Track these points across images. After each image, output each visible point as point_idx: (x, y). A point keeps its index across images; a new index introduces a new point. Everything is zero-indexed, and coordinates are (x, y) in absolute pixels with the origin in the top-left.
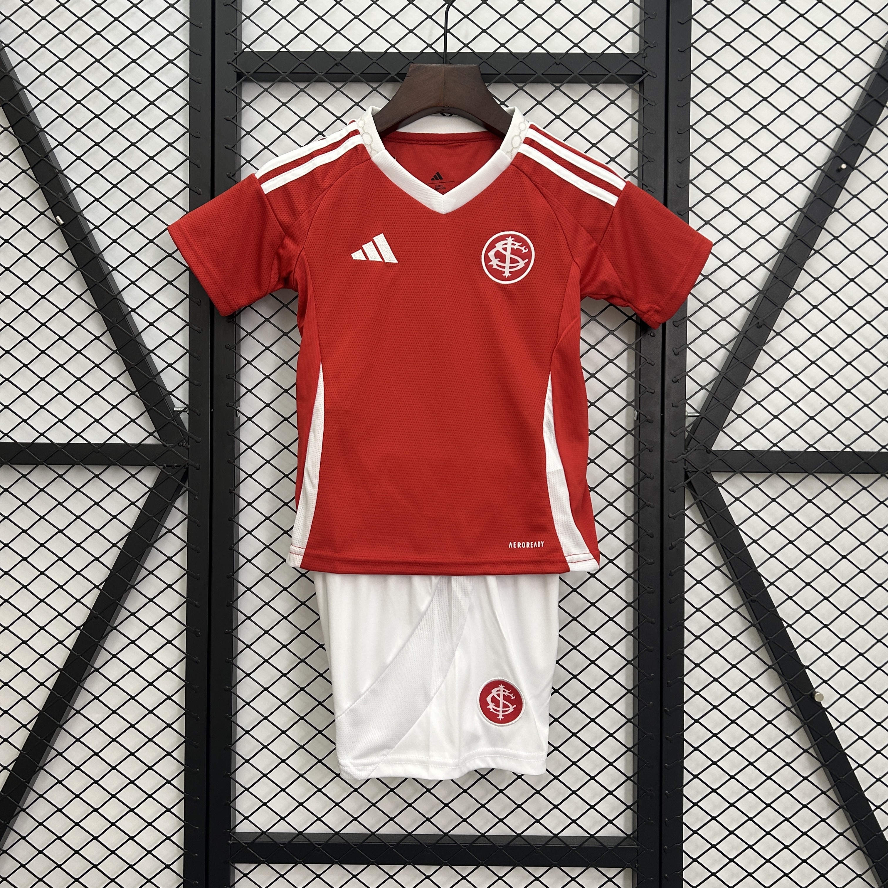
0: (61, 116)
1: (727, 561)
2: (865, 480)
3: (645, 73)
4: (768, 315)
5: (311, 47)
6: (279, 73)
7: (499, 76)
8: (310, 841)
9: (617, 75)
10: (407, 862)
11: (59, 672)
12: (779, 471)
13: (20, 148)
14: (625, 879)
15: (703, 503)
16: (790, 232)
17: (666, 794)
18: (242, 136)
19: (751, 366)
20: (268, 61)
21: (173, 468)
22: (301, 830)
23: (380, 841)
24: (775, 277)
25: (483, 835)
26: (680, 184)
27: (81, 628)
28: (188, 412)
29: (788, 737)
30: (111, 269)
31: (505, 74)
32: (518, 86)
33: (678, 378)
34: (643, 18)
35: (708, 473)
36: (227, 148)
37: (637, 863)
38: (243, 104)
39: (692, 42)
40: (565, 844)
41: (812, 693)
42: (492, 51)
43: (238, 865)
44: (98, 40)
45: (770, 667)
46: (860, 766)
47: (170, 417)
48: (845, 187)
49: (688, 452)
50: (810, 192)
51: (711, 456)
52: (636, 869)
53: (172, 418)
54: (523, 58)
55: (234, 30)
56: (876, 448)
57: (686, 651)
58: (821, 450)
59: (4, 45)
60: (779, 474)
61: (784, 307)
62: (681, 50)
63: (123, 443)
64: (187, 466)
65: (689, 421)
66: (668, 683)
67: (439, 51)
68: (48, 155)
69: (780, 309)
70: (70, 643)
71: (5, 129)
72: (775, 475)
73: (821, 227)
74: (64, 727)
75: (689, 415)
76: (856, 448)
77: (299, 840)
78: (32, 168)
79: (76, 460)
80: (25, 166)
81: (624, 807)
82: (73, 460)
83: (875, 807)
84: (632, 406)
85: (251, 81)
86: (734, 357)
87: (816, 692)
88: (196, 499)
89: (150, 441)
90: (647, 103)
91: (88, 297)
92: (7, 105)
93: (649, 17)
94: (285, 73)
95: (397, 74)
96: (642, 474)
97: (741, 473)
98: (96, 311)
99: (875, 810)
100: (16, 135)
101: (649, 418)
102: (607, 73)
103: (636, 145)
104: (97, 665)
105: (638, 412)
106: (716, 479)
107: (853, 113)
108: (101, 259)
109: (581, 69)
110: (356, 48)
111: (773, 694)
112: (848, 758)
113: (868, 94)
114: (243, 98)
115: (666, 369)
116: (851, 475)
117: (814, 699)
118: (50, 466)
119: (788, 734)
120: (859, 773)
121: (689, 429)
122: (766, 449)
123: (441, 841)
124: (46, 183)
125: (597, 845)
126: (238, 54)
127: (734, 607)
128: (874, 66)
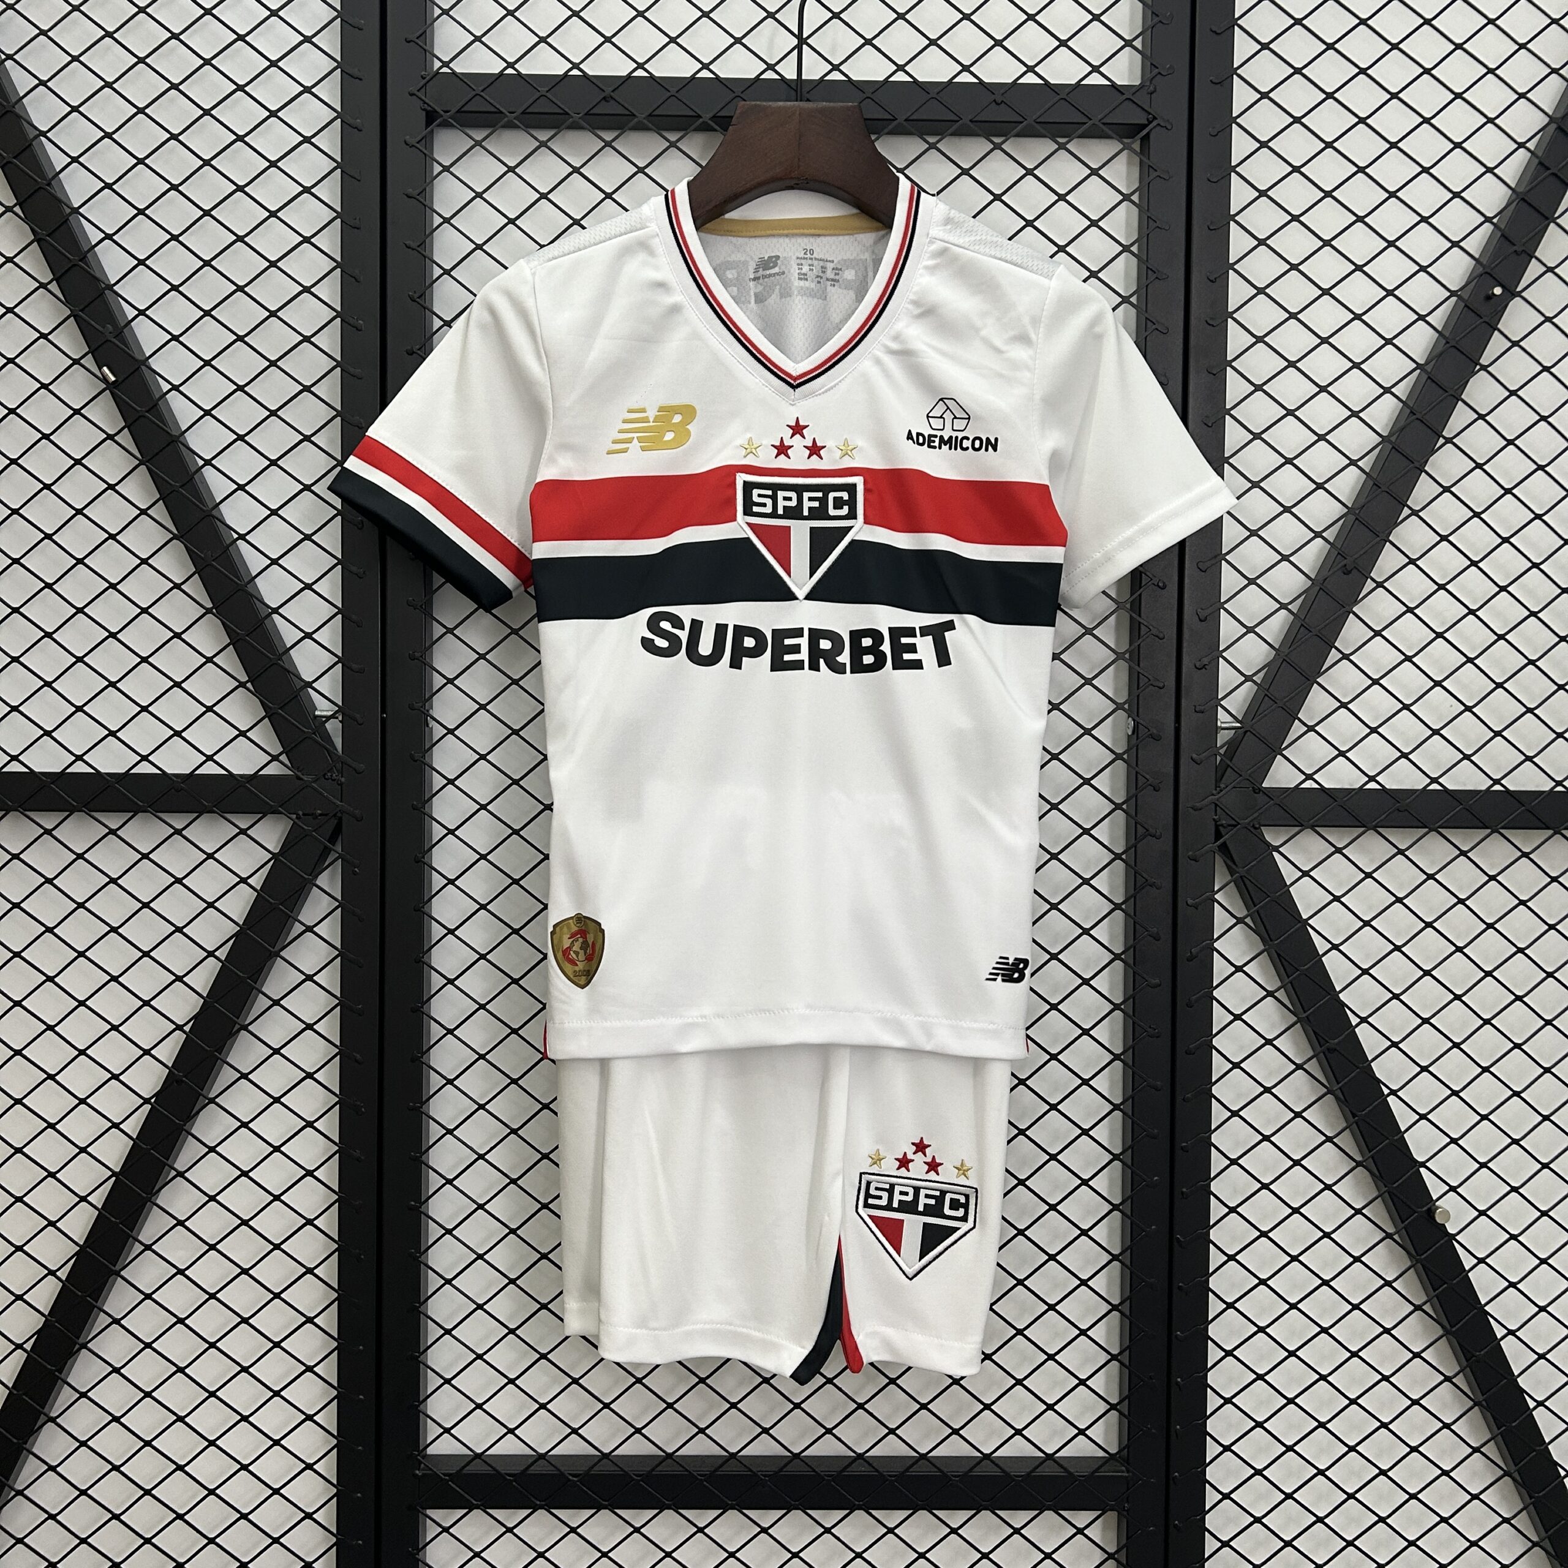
0: (108, 186)
1: (1287, 981)
2: (1526, 840)
3: (1151, 122)
4: (1363, 551)
5: (559, 68)
6: (501, 112)
7: (895, 123)
8: (559, 1470)
9: (1104, 124)
10: (728, 1504)
11: (114, 1178)
12: (1379, 824)
13: (35, 243)
14: (1104, 1528)
15: (1247, 882)
16: (1401, 405)
17: (1177, 1383)
18: (435, 226)
19: (1333, 641)
20: (482, 91)
21: (317, 817)
22: (542, 1451)
23: (681, 1469)
24: (1374, 484)
25: (860, 1456)
26: (1212, 319)
27: (153, 1100)
28: (340, 718)
29: (1388, 1284)
30: (201, 463)
31: (906, 120)
32: (927, 142)
33: (1205, 661)
34: (1149, 23)
35: (1256, 828)
36: (409, 247)
37: (1128, 1502)
38: (437, 169)
39: (1235, 66)
40: (1003, 1471)
41: (1429, 1210)
42: (881, 79)
43: (429, 1512)
44: (173, 49)
45: (1358, 1164)
46: (1511, 1332)
47: (310, 727)
48: (1499, 326)
49: (1221, 791)
50: (1437, 335)
51: (1260, 797)
52: (1125, 1513)
53: (312, 729)
54: (936, 91)
55: (421, 35)
56: (1547, 785)
57: (1214, 1139)
58: (1450, 787)
59: (3, 57)
60: (1379, 829)
61: (1390, 538)
62: (1214, 81)
63: (225, 773)
64: (339, 815)
65: (1223, 738)
66: (1182, 1193)
67: (788, 77)
68: (85, 257)
69: (1383, 542)
70: (133, 1126)
71: (8, 209)
72: (1372, 831)
73: (1458, 398)
74: (122, 1273)
75: (1224, 725)
76: (1511, 784)
77: (539, 1468)
78: (57, 279)
79: (141, 804)
80: (45, 276)
81: (1105, 1407)
82: (137, 804)
83: (1535, 1404)
84: (1124, 710)
85: (452, 126)
86: (1302, 625)
87: (1438, 1208)
88: (355, 873)
89: (273, 769)
90: (1154, 174)
91: (160, 512)
92: (10, 165)
93: (1160, 22)
94: (513, 113)
95: (714, 118)
96: (1140, 830)
97: (1313, 828)
98: (175, 537)
99: (1535, 1408)
100: (27, 219)
101: (1155, 731)
102: (1085, 120)
103: (1134, 249)
104: (180, 1164)
105: (1134, 720)
106: (1268, 838)
107: (1514, 196)
108: (183, 445)
109: (1038, 114)
110: (639, 70)
111: (1363, 1211)
112: (1491, 1320)
113: (1541, 163)
114: (436, 156)
115: (1185, 644)
116: (1501, 831)
117: (1434, 1219)
118: (96, 814)
119: (1389, 1279)
120: (1509, 1346)
121: (1222, 751)
122: (1357, 786)
123: (788, 1468)
124: (81, 308)
125: (1057, 1471)
126: (428, 78)
127: (1297, 1062)
128: (1551, 114)
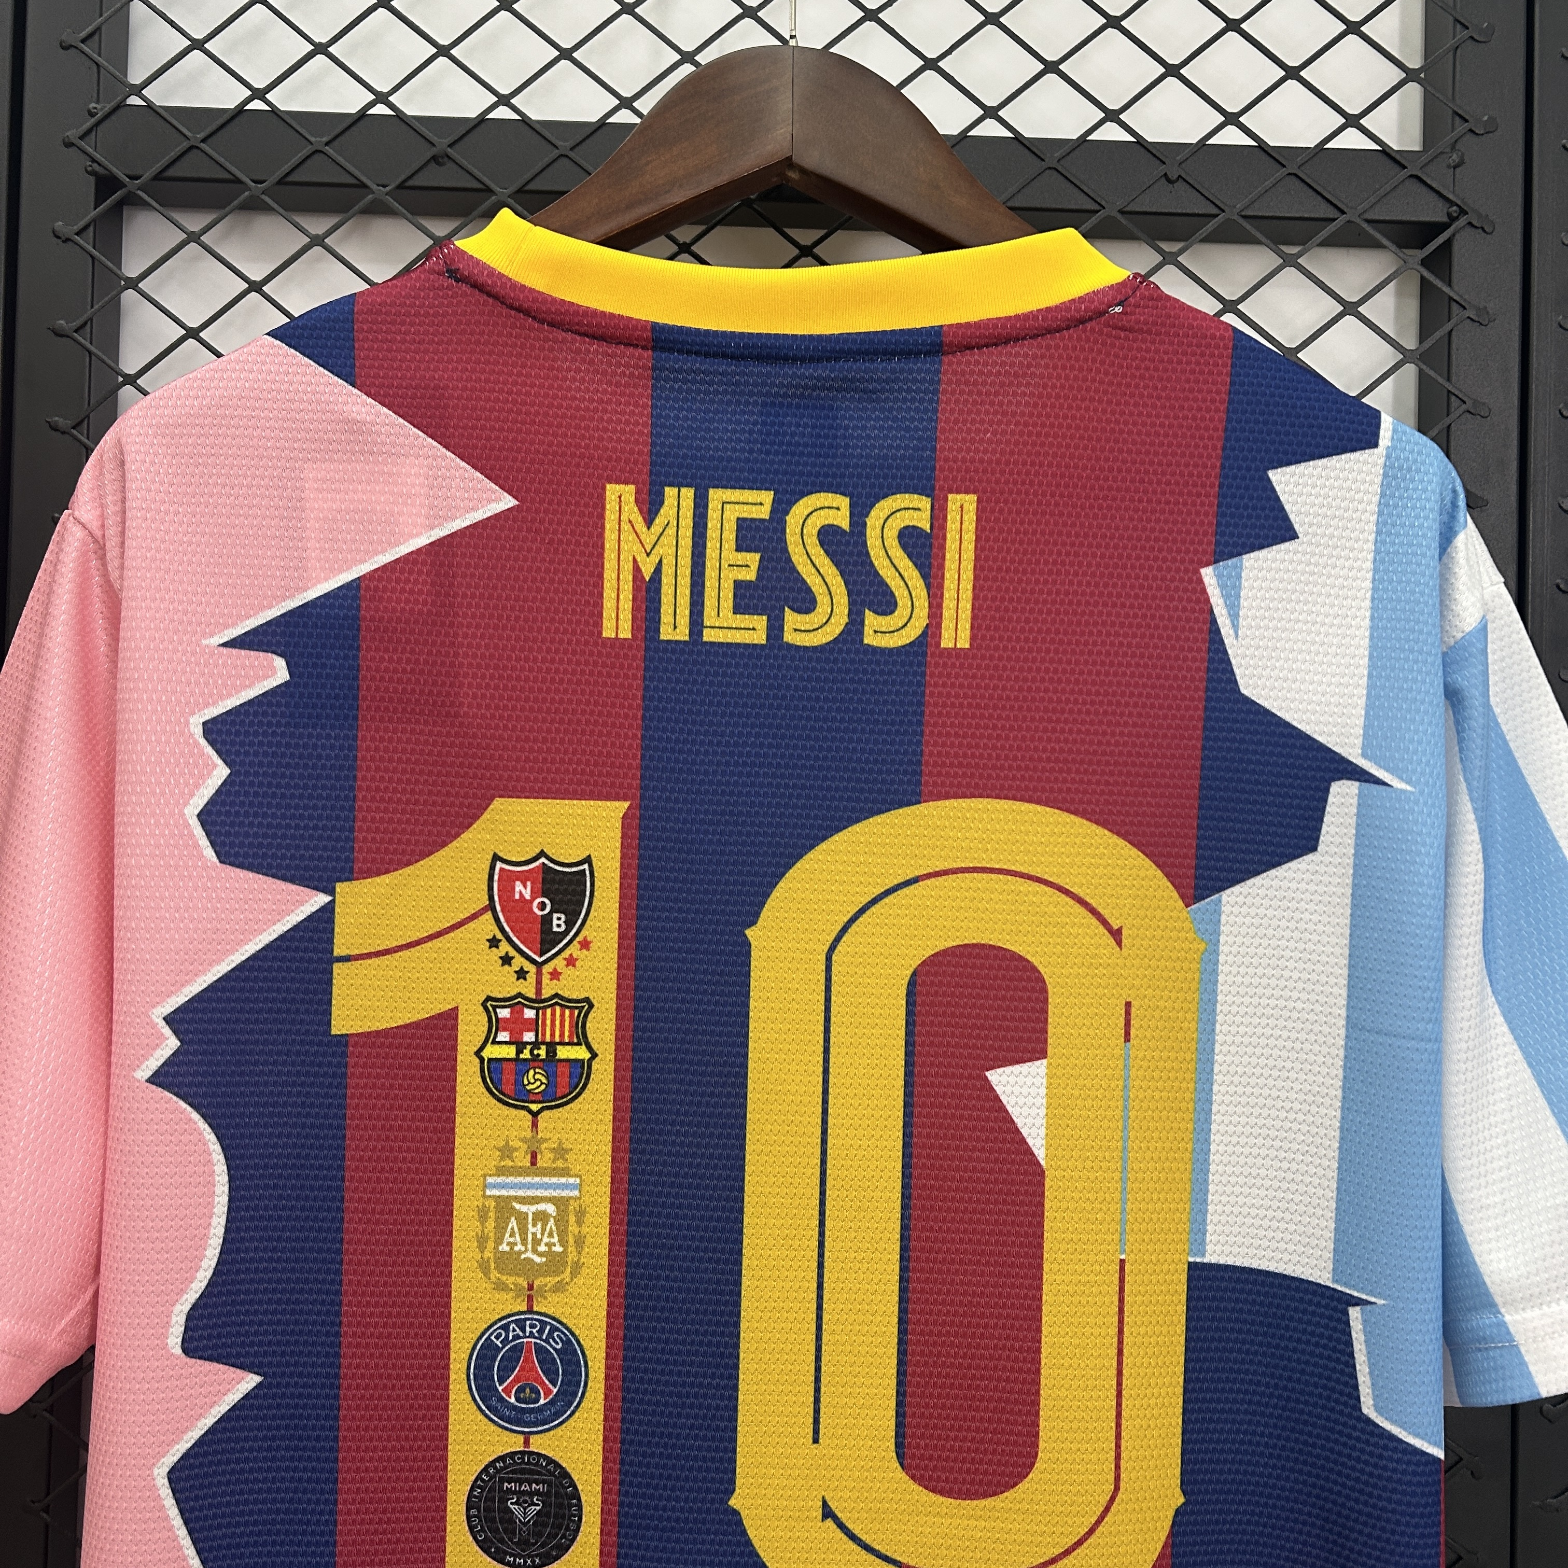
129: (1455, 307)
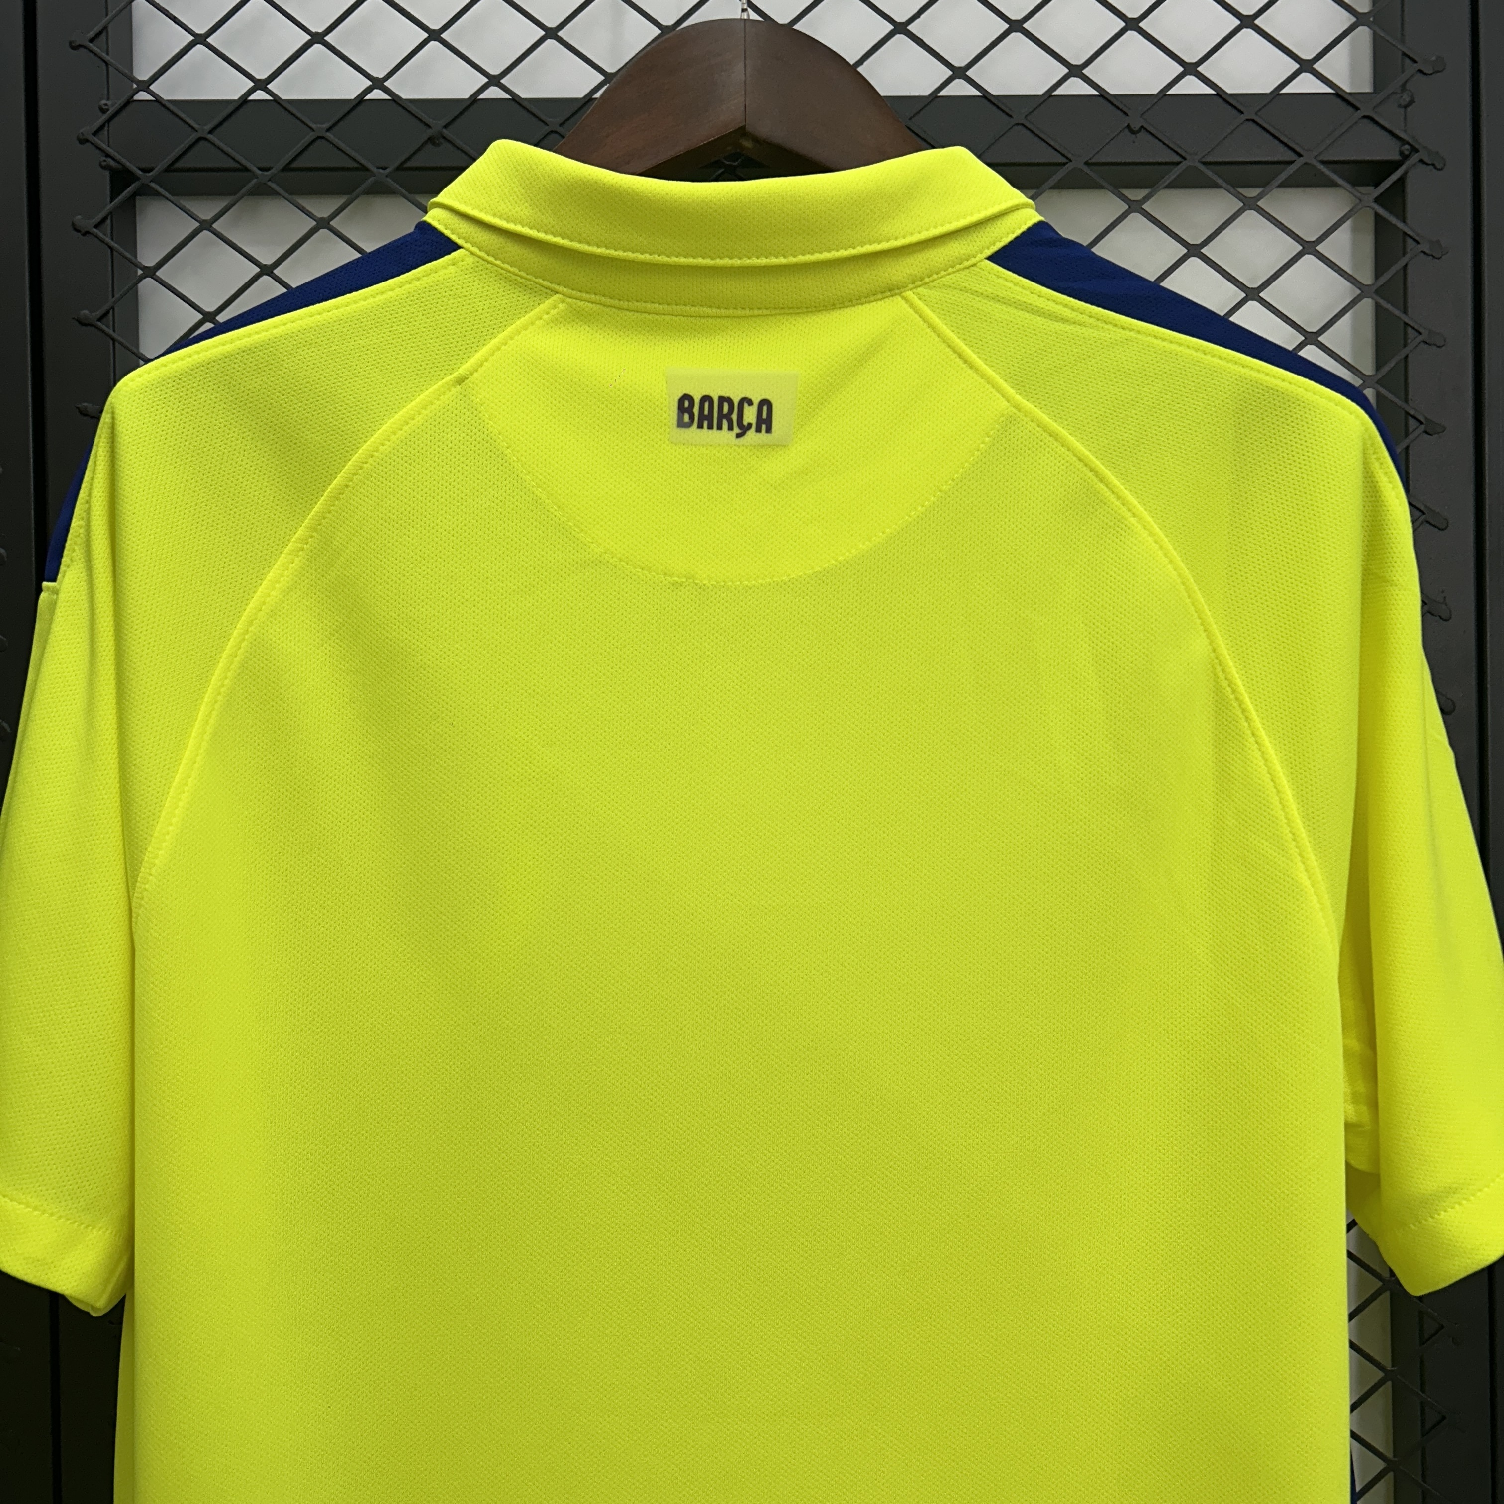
129: (1410, 241)
